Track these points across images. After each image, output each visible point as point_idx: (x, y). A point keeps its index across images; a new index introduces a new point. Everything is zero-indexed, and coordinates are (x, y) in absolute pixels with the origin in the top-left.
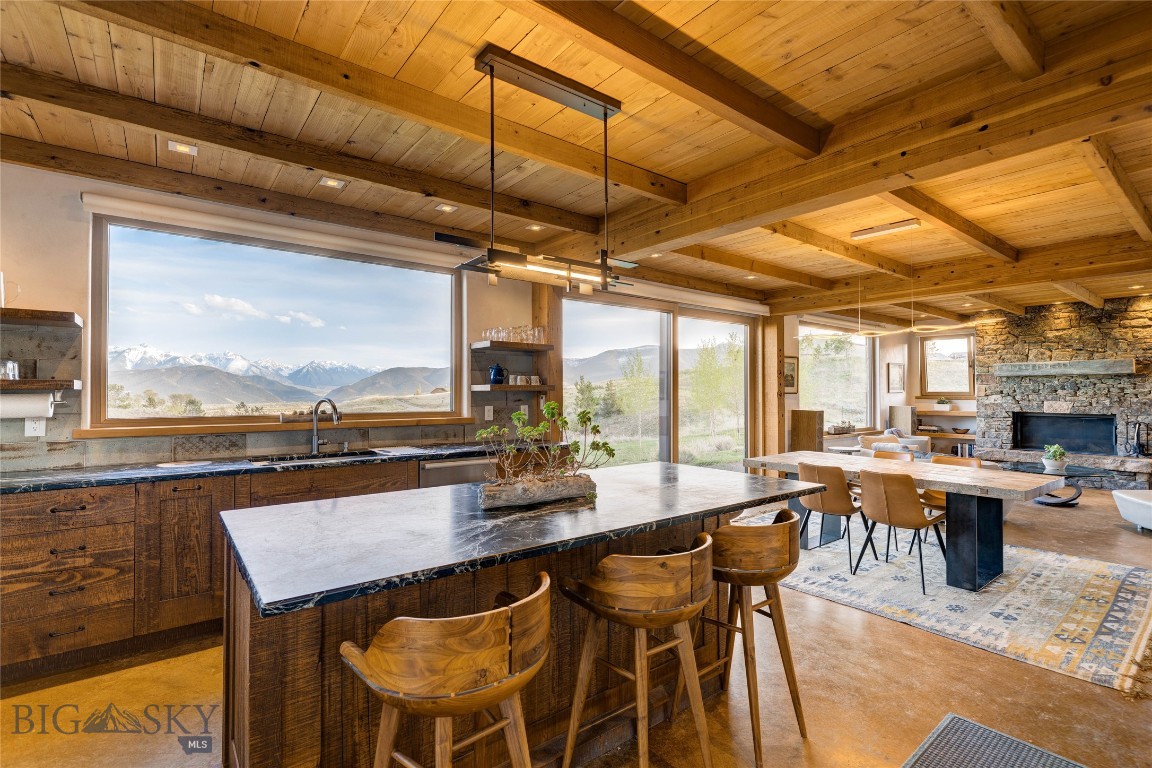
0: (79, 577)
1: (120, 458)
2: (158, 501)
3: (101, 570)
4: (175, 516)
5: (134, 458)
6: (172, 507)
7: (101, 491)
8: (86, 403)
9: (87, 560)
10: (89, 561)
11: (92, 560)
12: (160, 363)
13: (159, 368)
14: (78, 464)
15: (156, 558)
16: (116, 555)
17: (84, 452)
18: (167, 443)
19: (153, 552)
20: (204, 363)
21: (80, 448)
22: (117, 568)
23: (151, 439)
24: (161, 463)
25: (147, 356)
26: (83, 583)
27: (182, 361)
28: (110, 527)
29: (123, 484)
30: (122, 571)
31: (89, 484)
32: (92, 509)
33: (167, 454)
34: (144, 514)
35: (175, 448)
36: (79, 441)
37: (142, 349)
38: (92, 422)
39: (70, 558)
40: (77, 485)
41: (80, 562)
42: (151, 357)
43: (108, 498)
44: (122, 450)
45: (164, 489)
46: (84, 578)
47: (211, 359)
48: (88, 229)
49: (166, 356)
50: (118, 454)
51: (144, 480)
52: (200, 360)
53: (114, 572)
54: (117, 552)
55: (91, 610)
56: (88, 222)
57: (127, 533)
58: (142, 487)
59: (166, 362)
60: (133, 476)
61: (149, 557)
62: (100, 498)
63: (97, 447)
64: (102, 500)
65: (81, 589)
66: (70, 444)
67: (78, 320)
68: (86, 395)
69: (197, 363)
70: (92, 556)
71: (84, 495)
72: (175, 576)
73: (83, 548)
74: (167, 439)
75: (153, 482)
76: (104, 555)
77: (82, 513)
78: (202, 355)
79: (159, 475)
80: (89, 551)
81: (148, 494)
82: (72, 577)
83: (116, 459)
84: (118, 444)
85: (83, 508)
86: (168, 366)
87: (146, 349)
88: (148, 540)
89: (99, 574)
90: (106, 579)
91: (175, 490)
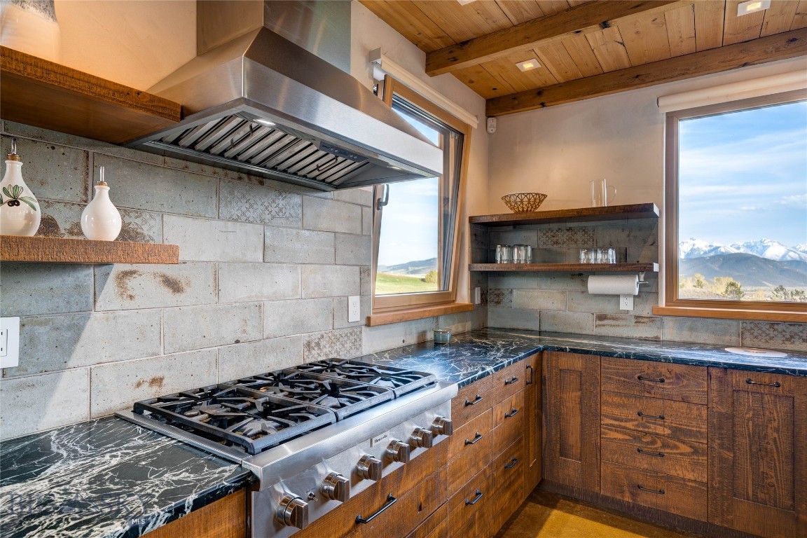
0: (659, 444)
1: (691, 337)
2: (730, 389)
3: (678, 443)
4: (749, 410)
5: (703, 337)
6: (747, 401)
7: (678, 369)
8: (662, 284)
9: (666, 429)
10: (667, 431)
11: (669, 432)
12: (705, 253)
13: (705, 256)
14: (657, 337)
15: (729, 450)
16: (690, 433)
17: (661, 327)
18: (734, 326)
19: (726, 442)
20: (742, 251)
21: (658, 323)
22: (691, 447)
23: (718, 321)
24: (728, 347)
25: (696, 247)
26: (662, 451)
27: (722, 250)
28: (685, 405)
29: (696, 365)
30: (696, 451)
31: (667, 360)
32: (669, 384)
33: (734, 338)
34: (716, 400)
35: (743, 333)
36: (657, 317)
37: (692, 242)
38: (666, 302)
39: (652, 423)
40: (657, 359)
41: (660, 430)
42: (698, 248)
43: (684, 377)
44: (691, 329)
45: (738, 379)
46: (664, 446)
47: (749, 246)
48: (663, 129)
49: (710, 246)
50: (689, 333)
51: (715, 365)
52: (738, 248)
53: (689, 450)
54: (691, 431)
55: (669, 478)
56: (663, 123)
57: (700, 415)
58: (714, 372)
59: (710, 251)
60: (706, 359)
61: (721, 446)
62: (676, 375)
63: (671, 324)
64: (678, 377)
65: (661, 455)
66: (651, 319)
67: (656, 210)
68: (662, 277)
69: (736, 251)
70: (670, 428)
71: (663, 368)
72: (750, 476)
73: (662, 418)
74: (734, 323)
75: (726, 369)
76: (680, 430)
77: (660, 385)
78: (740, 244)
79: (731, 362)
80: (668, 422)
81: (720, 380)
82: (653, 442)
83: (686, 336)
84: (689, 322)
85: (662, 381)
86: (712, 254)
87: (695, 242)
88: (720, 428)
89: (676, 447)
90: (681, 454)
91: (748, 382)
